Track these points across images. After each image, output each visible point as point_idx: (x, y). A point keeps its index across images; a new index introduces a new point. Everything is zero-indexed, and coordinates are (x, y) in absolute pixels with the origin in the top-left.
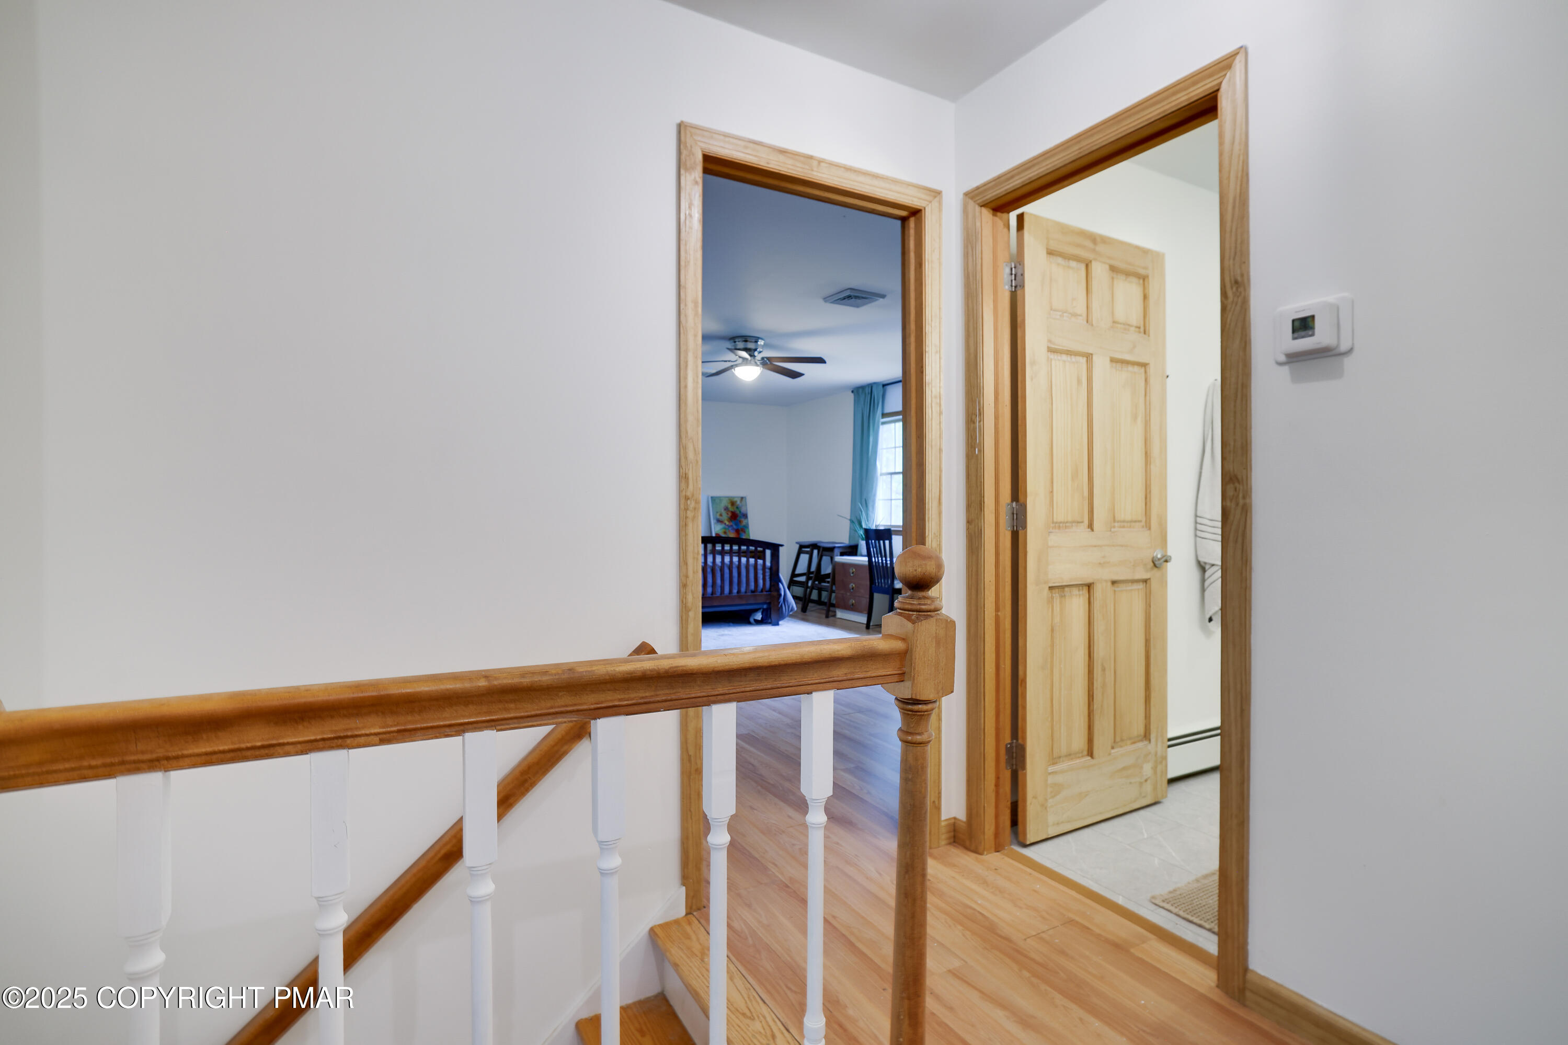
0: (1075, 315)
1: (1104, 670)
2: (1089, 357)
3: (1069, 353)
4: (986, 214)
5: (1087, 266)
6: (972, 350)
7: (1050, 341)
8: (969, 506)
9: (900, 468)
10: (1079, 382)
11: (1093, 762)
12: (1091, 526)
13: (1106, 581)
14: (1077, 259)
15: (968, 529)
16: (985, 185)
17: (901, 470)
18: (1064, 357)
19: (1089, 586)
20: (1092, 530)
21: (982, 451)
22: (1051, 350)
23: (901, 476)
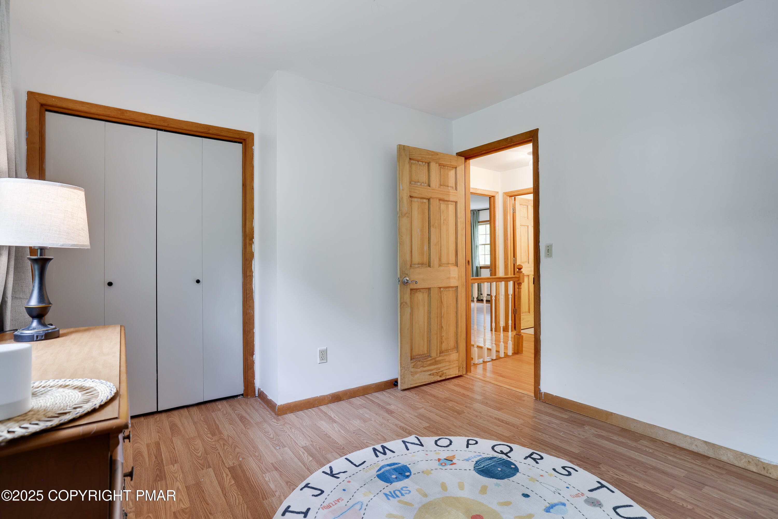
0: (525, 217)
1: (531, 294)
2: (528, 226)
3: (524, 226)
4: (508, 197)
5: (527, 206)
6: (505, 226)
7: (521, 224)
8: (505, 259)
9: (488, 242)
10: (526, 232)
11: (530, 314)
12: (528, 263)
13: (532, 275)
14: (525, 205)
15: (505, 263)
16: (508, 192)
17: (489, 243)
18: (523, 227)
19: (528, 276)
20: (529, 264)
21: (508, 247)
22: (521, 225)
23: (489, 246)
